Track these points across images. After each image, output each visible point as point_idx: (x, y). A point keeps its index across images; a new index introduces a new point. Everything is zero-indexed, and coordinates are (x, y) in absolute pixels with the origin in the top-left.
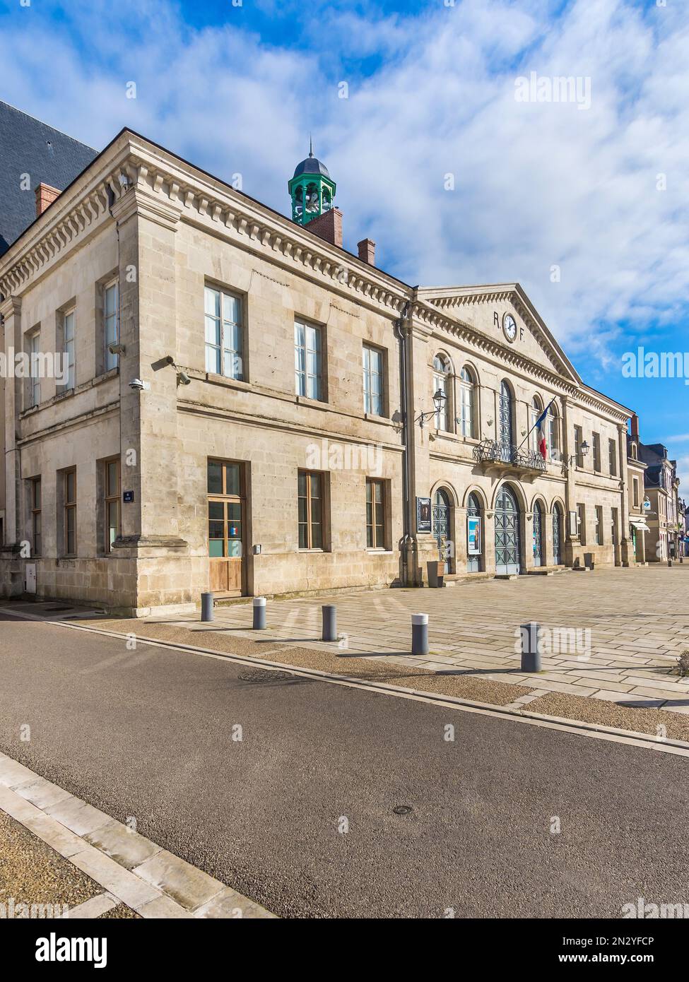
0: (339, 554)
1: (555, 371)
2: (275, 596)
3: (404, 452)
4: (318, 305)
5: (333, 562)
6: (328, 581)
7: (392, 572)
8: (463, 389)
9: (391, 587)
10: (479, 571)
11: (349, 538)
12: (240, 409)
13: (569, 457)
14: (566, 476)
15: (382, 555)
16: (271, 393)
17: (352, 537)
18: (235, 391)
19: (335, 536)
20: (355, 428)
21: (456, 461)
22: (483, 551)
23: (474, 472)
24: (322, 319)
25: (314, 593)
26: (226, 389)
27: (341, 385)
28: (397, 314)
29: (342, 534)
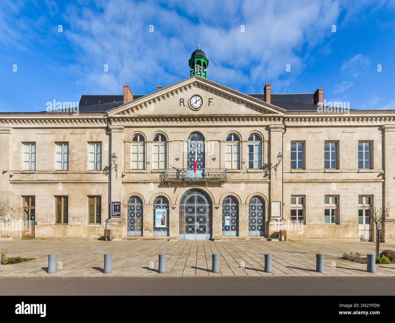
0: (71, 225)
1: (260, 113)
2: (41, 238)
3: (109, 183)
4: (65, 136)
5: (68, 228)
6: (65, 235)
7: (100, 233)
8: (159, 146)
9: (98, 239)
10: (168, 236)
11: (77, 219)
12: (31, 180)
13: (273, 166)
14: (270, 178)
15: (94, 226)
16: (43, 172)
17: (79, 219)
18: (30, 174)
19: (70, 219)
20: (82, 177)
21: (144, 183)
22: (168, 225)
23: (159, 187)
24: (66, 141)
25: (57, 239)
26: (27, 174)
27: (75, 162)
28: (105, 125)
29: (73, 218)
